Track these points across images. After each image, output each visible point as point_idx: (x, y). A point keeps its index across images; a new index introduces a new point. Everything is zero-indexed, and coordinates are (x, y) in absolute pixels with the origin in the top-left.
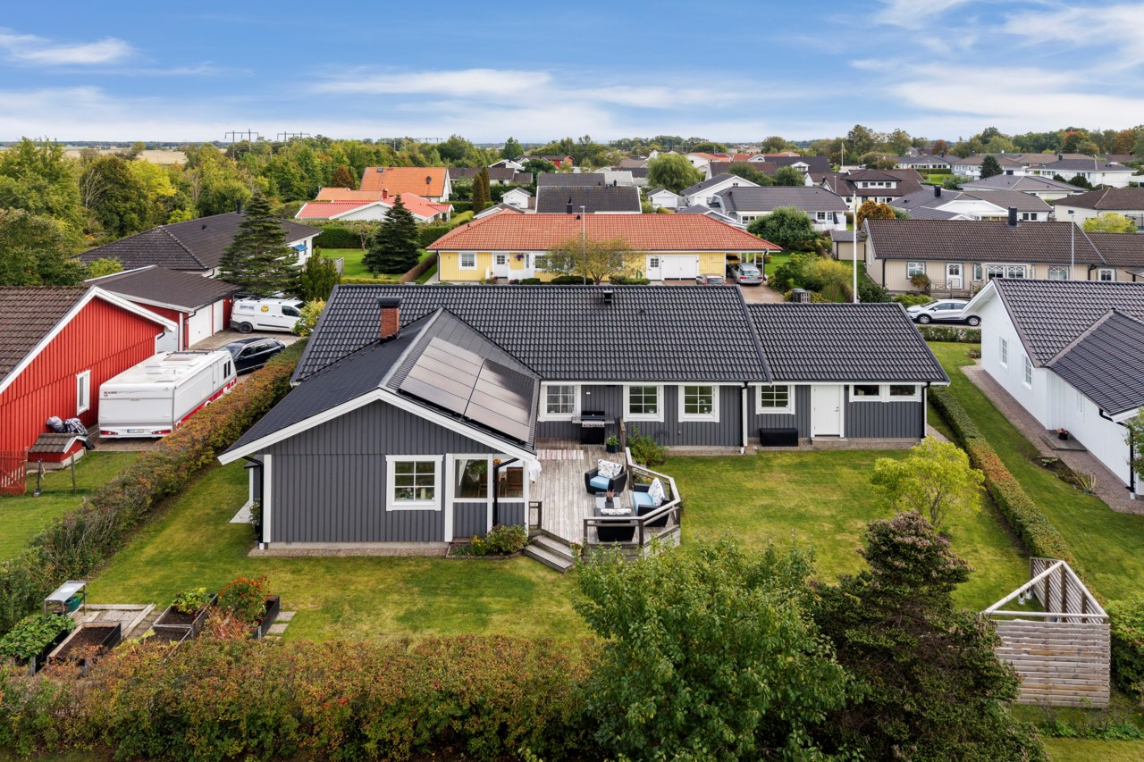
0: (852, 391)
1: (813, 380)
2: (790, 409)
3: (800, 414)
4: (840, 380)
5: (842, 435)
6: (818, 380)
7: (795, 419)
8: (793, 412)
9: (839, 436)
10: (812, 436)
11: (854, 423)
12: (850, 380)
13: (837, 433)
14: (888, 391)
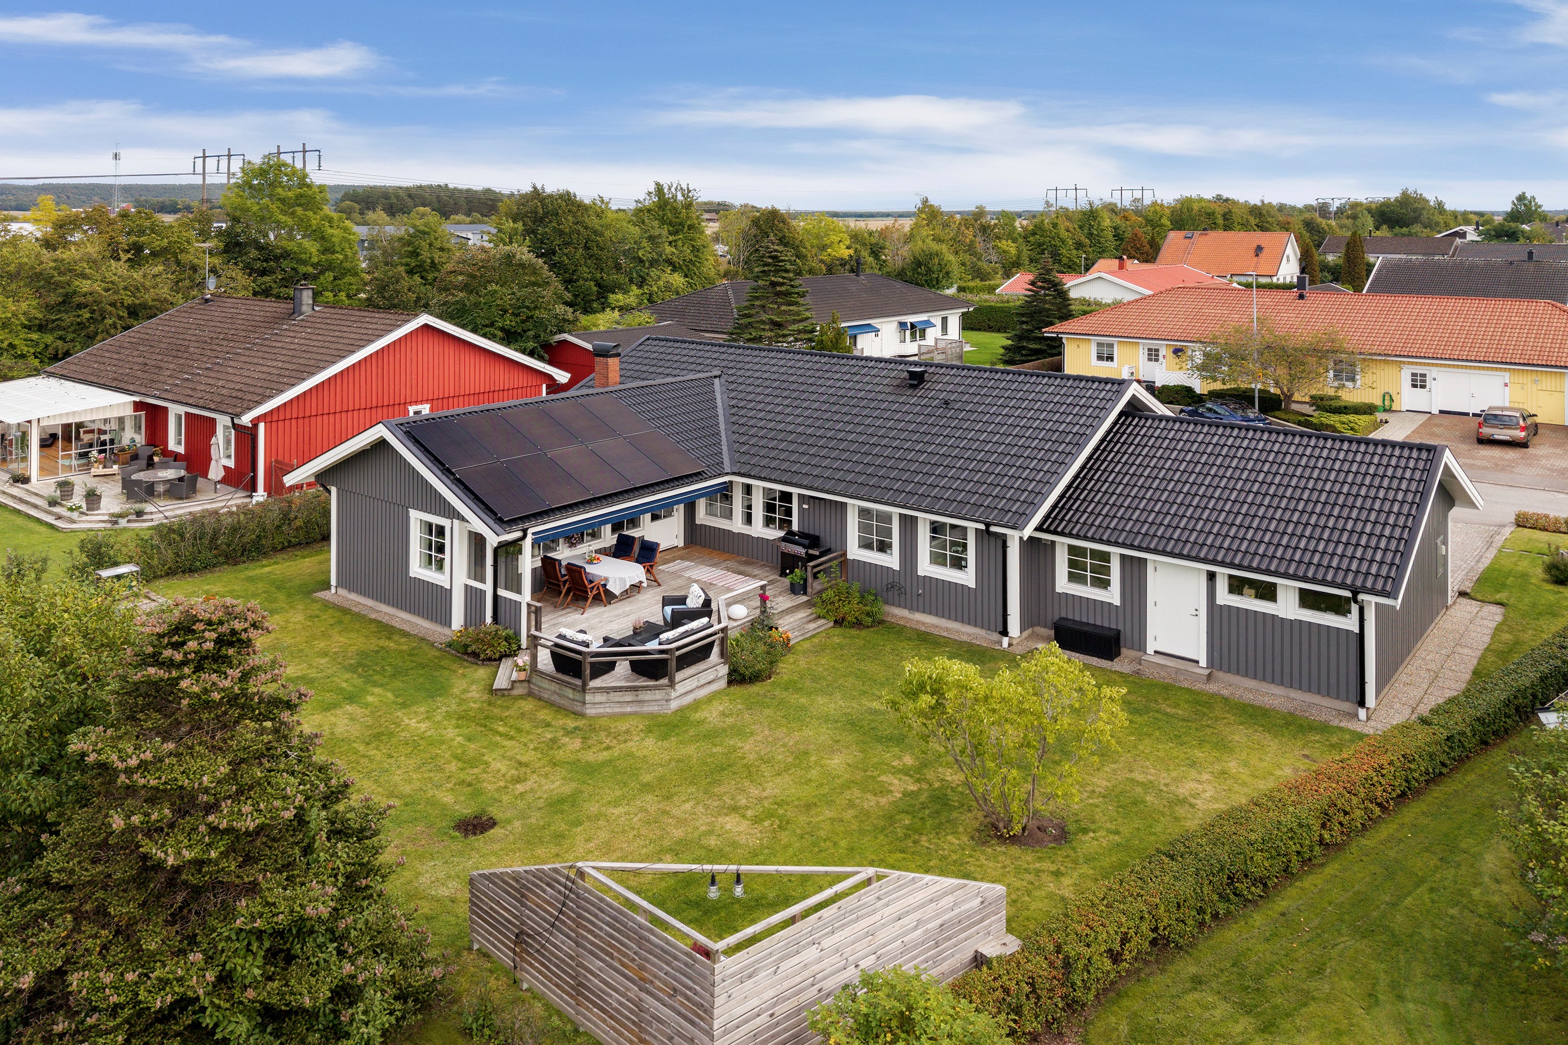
0: (1222, 586)
1: (1155, 551)
2: (1113, 595)
3: (1128, 606)
4: (1205, 561)
5: (1203, 663)
6: (1164, 553)
7: (1121, 611)
8: (1117, 601)
9: (1197, 662)
10: (1150, 651)
11: (1225, 643)
12: (1222, 564)
13: (1195, 658)
14: (1294, 599)
